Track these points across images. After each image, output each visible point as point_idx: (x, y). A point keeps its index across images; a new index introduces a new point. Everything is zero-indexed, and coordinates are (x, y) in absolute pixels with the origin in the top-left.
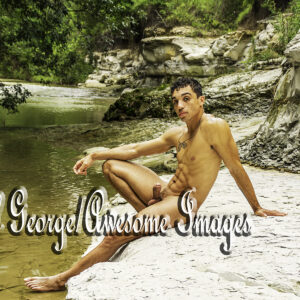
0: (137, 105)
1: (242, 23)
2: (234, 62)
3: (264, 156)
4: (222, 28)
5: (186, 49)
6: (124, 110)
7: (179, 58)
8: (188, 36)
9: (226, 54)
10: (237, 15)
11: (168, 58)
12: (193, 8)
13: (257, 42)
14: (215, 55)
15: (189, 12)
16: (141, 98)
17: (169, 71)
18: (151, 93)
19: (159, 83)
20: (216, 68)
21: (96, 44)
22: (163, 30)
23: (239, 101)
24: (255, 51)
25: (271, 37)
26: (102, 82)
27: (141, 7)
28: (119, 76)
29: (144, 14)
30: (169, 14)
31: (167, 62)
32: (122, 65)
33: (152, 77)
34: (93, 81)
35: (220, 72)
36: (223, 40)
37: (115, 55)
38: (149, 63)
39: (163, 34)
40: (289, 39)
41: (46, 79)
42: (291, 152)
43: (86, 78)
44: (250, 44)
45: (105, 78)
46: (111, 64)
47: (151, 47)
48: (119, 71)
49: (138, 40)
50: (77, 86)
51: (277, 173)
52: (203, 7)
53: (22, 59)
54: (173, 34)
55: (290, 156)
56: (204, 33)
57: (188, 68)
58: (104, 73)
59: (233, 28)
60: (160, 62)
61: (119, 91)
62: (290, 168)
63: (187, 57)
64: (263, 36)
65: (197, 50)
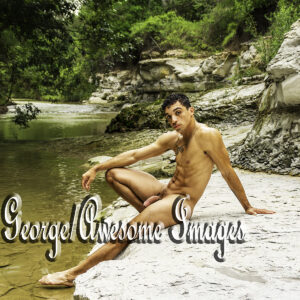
0: (136, 118)
1: (228, 45)
2: (222, 78)
3: (253, 160)
4: (210, 50)
5: (178, 68)
6: (125, 123)
7: (173, 77)
8: (180, 57)
9: (214, 72)
10: (223, 39)
11: (163, 76)
12: (184, 34)
13: (242, 61)
14: (205, 73)
15: (181, 37)
16: (140, 112)
17: (164, 88)
18: (148, 108)
19: (155, 98)
20: (206, 84)
21: (98, 67)
22: (158, 53)
23: (228, 112)
24: (240, 68)
25: (254, 57)
26: (104, 99)
27: (138, 35)
28: (119, 94)
29: (140, 41)
30: (163, 39)
31: (162, 80)
32: (122, 84)
33: (149, 93)
34: (96, 98)
35: (209, 88)
36: (211, 60)
37: (115, 75)
38: (146, 81)
39: (158, 57)
40: (270, 59)
41: (54, 98)
42: (276, 156)
43: (90, 96)
44: (235, 63)
45: (106, 95)
46: (112, 84)
47: (147, 68)
48: (119, 89)
49: (135, 62)
50: (81, 103)
51: (265, 175)
52: (193, 33)
53: (33, 82)
54: (166, 56)
55: (276, 160)
56: (194, 54)
57: (181, 85)
58: (106, 91)
59: (220, 50)
60: (155, 80)
61: (119, 106)
62: (276, 170)
63: (180, 75)
64: (247, 55)
65: (188, 69)
